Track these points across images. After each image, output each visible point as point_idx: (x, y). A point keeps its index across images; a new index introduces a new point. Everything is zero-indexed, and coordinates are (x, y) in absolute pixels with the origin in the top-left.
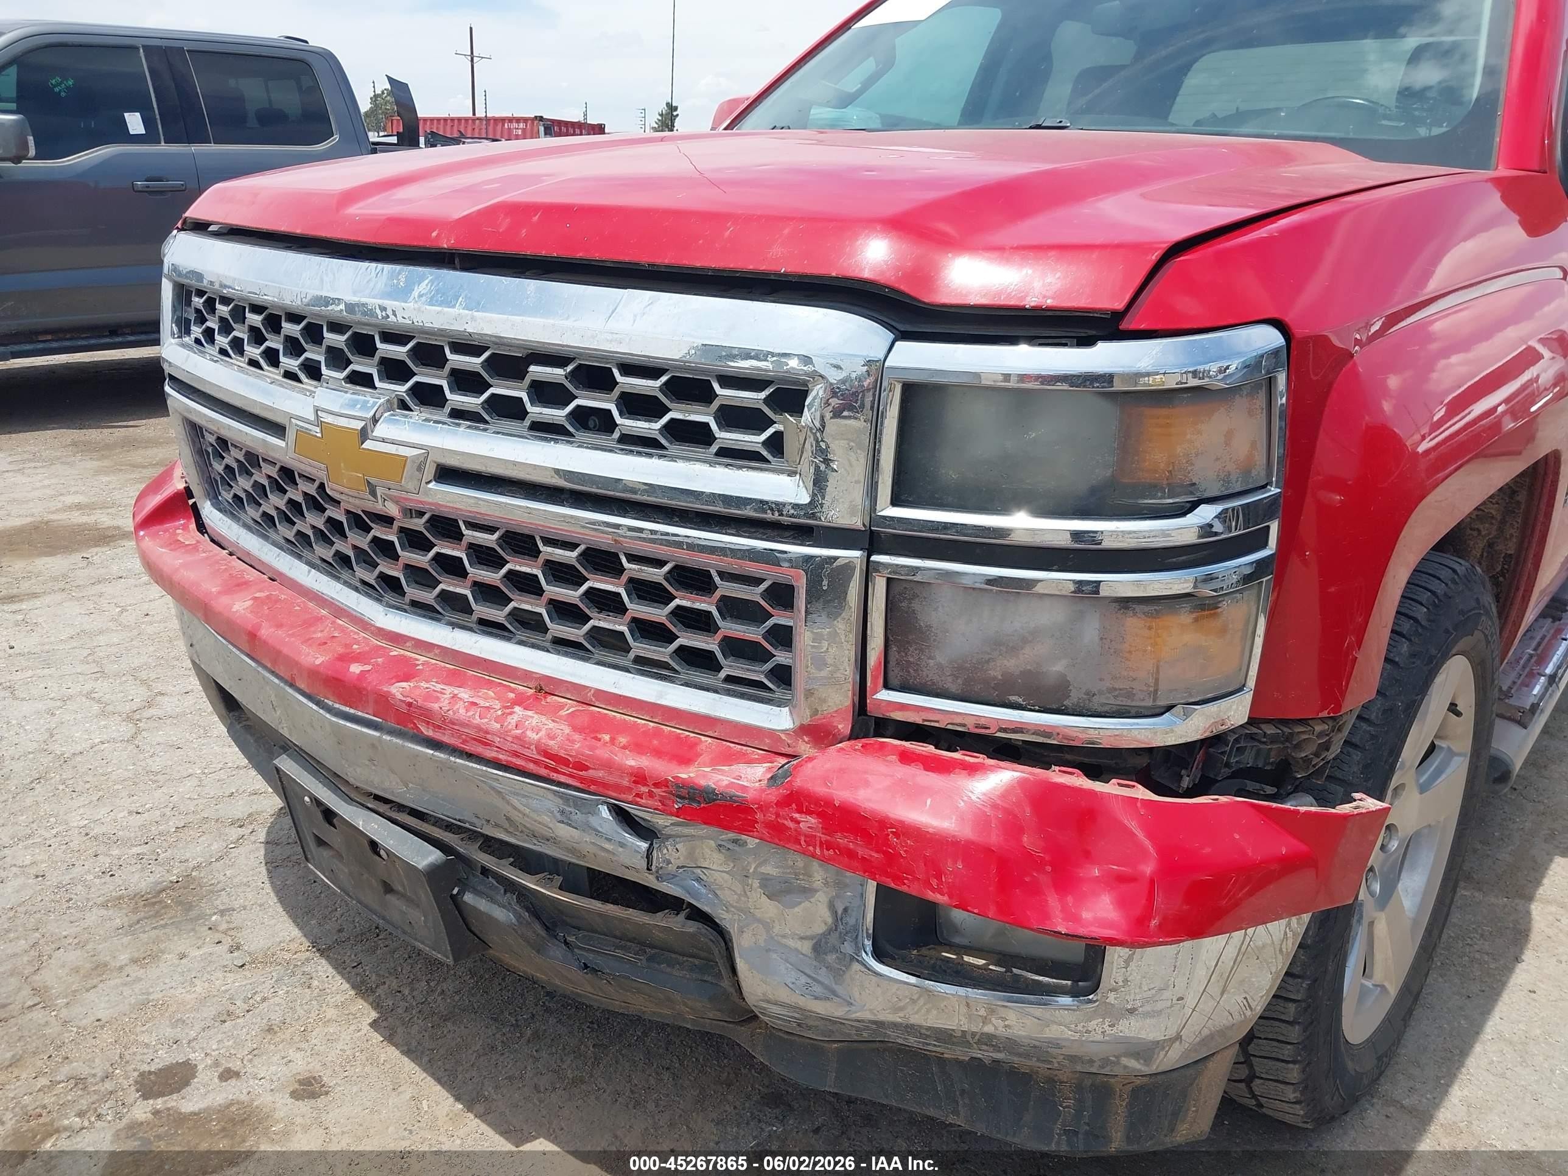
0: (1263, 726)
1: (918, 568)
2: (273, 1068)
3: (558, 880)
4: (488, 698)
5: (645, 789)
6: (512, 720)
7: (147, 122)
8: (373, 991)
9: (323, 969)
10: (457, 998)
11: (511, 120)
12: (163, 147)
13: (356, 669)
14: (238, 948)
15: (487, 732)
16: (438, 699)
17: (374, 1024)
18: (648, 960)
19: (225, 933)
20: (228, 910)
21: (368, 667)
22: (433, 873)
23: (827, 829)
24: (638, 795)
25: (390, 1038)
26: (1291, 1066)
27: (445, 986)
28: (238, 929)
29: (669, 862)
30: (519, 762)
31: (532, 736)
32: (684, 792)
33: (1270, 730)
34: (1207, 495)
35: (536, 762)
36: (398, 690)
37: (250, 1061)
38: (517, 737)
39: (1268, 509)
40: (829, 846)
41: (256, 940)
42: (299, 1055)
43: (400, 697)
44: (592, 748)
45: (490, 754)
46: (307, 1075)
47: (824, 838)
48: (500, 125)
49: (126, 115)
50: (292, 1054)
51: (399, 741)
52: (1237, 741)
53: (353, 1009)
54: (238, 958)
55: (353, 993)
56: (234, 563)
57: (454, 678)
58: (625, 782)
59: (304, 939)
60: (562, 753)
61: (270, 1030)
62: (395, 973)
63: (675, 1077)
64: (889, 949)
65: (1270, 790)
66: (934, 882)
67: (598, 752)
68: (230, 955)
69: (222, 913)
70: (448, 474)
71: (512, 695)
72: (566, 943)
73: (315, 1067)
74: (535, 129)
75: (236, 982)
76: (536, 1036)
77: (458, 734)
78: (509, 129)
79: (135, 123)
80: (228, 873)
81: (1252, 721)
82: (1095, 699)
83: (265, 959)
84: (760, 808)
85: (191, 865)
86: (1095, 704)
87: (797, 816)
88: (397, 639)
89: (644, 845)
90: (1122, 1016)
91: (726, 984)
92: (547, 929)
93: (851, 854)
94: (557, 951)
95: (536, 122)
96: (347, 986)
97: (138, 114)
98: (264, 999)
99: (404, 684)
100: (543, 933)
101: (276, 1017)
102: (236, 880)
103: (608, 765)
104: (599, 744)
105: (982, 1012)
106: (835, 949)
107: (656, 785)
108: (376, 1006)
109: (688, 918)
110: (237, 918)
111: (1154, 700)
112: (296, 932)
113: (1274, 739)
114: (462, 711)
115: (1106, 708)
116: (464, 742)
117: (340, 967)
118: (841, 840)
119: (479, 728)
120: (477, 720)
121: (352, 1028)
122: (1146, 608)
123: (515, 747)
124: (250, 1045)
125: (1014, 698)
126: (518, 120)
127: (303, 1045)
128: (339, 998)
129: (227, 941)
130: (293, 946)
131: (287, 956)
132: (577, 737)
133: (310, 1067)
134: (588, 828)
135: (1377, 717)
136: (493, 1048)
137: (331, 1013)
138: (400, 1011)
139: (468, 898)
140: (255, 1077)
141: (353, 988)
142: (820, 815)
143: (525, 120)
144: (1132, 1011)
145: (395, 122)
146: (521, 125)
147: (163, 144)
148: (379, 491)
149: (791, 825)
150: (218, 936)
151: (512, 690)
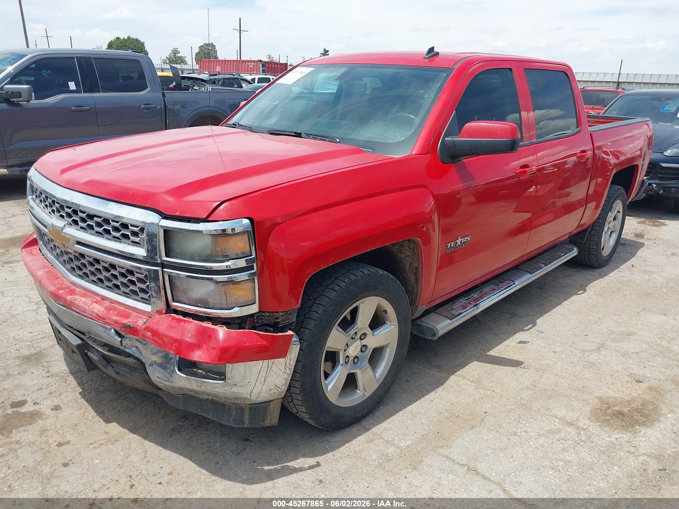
0: (265, 313)
1: (172, 273)
2: (48, 403)
3: (107, 348)
4: (89, 301)
5: (117, 325)
6: (92, 307)
7: (77, 85)
8: (83, 385)
9: (71, 379)
10: (107, 387)
11: (248, 61)
12: (83, 95)
13: (60, 292)
14: (49, 372)
15: (86, 309)
16: (77, 300)
17: (80, 393)
18: (130, 371)
19: (46, 368)
20: (49, 361)
21: (64, 291)
22: (78, 346)
23: (153, 336)
24: (116, 327)
25: (83, 397)
26: (302, 407)
27: (104, 384)
28: (50, 367)
29: (128, 344)
30: (92, 317)
31: (95, 311)
32: (125, 326)
33: (267, 314)
34: (232, 258)
35: (95, 317)
36: (69, 298)
37: (43, 400)
38: (92, 311)
39: (253, 261)
40: (153, 340)
41: (54, 370)
42: (56, 400)
43: (69, 300)
44: (107, 314)
45: (86, 315)
46: (57, 405)
47: (152, 338)
48: (244, 63)
49: (69, 83)
50: (55, 399)
51: (70, 311)
52: (257, 317)
53: (76, 389)
54: (48, 374)
55: (77, 385)
56: (44, 261)
57: (84, 295)
58: (113, 323)
59: (68, 370)
60: (100, 315)
61: (51, 393)
62: (92, 380)
63: (160, 410)
64: (182, 368)
65: (272, 329)
66: (171, 348)
67: (108, 315)
68: (46, 373)
69: (47, 362)
70: (79, 243)
71: (95, 300)
72: (112, 366)
73: (60, 403)
74: (258, 66)
75: (46, 381)
76: (125, 398)
77: (79, 309)
78: (248, 65)
79: (72, 86)
80: (52, 351)
81: (260, 311)
82: (215, 305)
83: (56, 375)
84: (140, 330)
85: (42, 348)
86: (216, 306)
87: (147, 332)
88: (74, 284)
89: (120, 339)
90: (233, 386)
91: (147, 377)
92: (108, 362)
93: (157, 342)
94: (110, 368)
95: (258, 62)
96: (76, 383)
97: (73, 82)
98: (52, 386)
99: (70, 296)
100: (106, 363)
101: (53, 390)
102: (54, 353)
103: (110, 319)
104: (109, 313)
105: (200, 384)
106: (170, 368)
107: (119, 324)
108: (83, 389)
109: (134, 359)
110: (51, 364)
111: (227, 306)
112: (67, 368)
113: (269, 317)
114: (81, 304)
115: (218, 308)
116: (81, 312)
117: (76, 378)
118: (155, 338)
119: (84, 308)
120: (84, 306)
121: (74, 394)
122: (222, 284)
123: (91, 313)
124: (44, 397)
125: (199, 305)
126: (252, 62)
127: (59, 398)
128: (73, 386)
129: (46, 370)
130: (65, 372)
131: (62, 374)
132: (105, 311)
133: (58, 403)
134: (109, 334)
135: (321, 312)
136: (111, 401)
137: (69, 390)
138: (89, 390)
139: (89, 354)
140: (43, 404)
141: (78, 384)
142: (151, 332)
143: (254, 61)
144: (235, 385)
145: (202, 61)
146: (253, 64)
147: (83, 93)
148: (66, 246)
149: (146, 334)
150: (44, 368)
151: (96, 299)
